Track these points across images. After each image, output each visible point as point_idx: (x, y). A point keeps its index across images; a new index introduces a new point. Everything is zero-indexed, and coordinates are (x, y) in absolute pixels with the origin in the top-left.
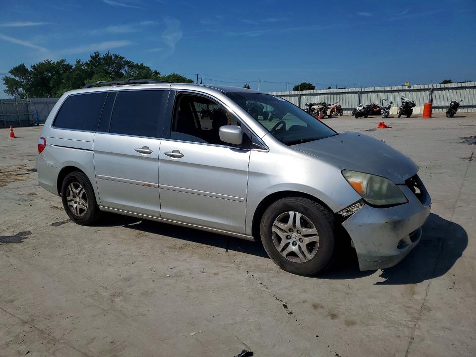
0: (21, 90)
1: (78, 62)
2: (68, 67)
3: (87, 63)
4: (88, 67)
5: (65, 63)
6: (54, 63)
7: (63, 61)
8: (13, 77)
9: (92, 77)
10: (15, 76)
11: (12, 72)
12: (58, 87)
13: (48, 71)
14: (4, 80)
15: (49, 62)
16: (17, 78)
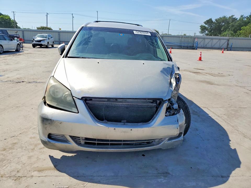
0: (207, 32)
1: (242, 16)
2: (234, 20)
3: (247, 17)
4: (247, 19)
5: (234, 17)
6: (227, 17)
7: (233, 16)
8: (205, 25)
9: (247, 25)
10: (206, 24)
11: (205, 23)
12: (226, 31)
13: (223, 22)
14: (201, 26)
15: (225, 17)
16: (207, 26)
